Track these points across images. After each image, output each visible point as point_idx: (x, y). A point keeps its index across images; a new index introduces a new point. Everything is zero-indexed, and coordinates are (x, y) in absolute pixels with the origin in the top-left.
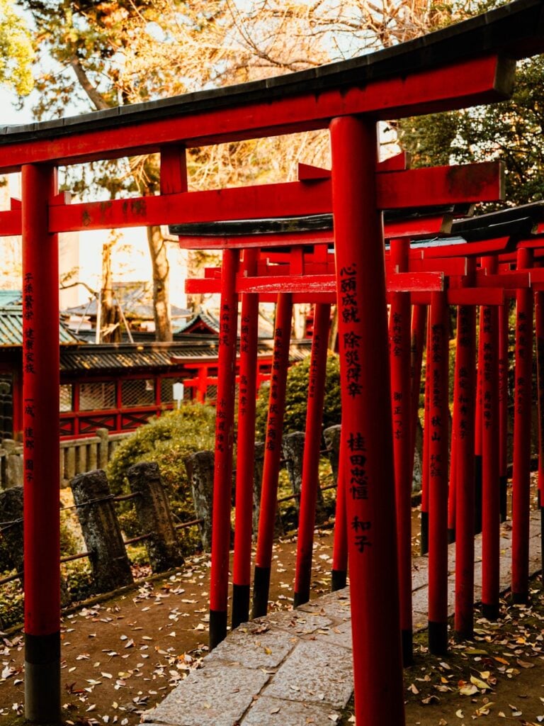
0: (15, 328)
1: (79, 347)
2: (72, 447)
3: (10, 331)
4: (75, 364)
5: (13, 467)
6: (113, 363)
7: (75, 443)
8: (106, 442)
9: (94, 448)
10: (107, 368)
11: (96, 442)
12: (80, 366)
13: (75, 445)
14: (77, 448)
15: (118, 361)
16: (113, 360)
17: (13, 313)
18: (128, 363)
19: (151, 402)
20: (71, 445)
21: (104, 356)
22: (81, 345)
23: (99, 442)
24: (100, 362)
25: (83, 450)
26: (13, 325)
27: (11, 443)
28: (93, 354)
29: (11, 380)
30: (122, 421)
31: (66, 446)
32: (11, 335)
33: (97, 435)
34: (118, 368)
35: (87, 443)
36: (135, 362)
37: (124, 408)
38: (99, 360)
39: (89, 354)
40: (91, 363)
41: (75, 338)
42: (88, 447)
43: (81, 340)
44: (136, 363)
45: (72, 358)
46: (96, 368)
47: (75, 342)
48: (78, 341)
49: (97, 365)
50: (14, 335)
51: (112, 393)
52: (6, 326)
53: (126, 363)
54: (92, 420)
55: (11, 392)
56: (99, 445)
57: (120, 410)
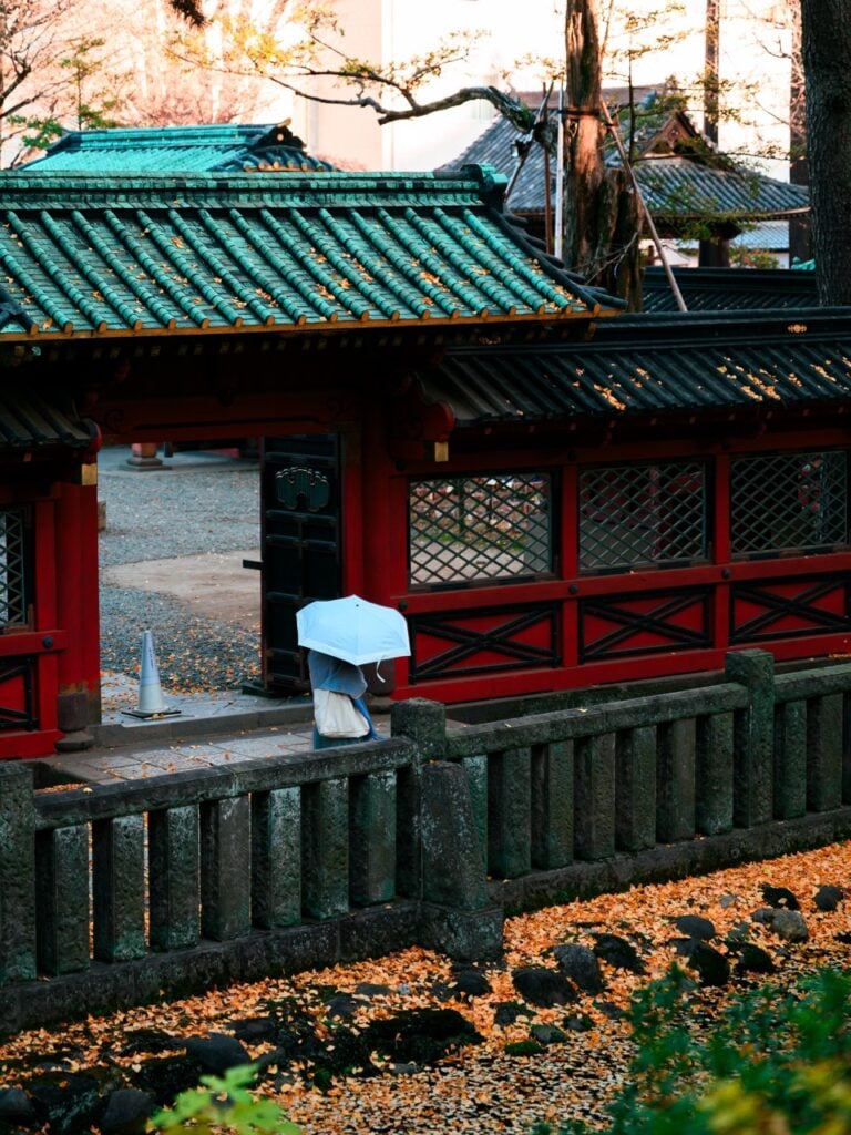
0: (354, 256)
1: (593, 326)
2: (646, 724)
3: (340, 272)
4: (569, 393)
5: (443, 809)
6: (707, 387)
7: (656, 708)
8: (768, 706)
9: (724, 725)
10: (689, 409)
11: (730, 703)
12: (589, 402)
13: (657, 718)
14: (664, 729)
15: (721, 379)
16: (704, 375)
17: (338, 201)
18: (760, 388)
19: (836, 536)
20: (641, 718)
21: (664, 359)
22: (598, 320)
23: (743, 703)
24: (657, 386)
25: (685, 735)
26: (343, 245)
27: (427, 712)
28: (629, 354)
29: (332, 459)
30: (731, 609)
31: (627, 721)
32: (345, 283)
33: (730, 677)
34: (727, 407)
35: (700, 709)
36: (784, 383)
37: (740, 562)
38: (654, 377)
39: (611, 356)
40: (628, 389)
41: (576, 294)
42: (703, 722)
43: (604, 302)
44: (790, 386)
45: (554, 370)
46: (649, 410)
47: (579, 308)
48: (590, 307)
49: (650, 399)
50: (354, 286)
51: (693, 502)
52: (319, 250)
53: (755, 389)
54: (627, 607)
55: (334, 504)
56: (739, 714)
57: (727, 567)
